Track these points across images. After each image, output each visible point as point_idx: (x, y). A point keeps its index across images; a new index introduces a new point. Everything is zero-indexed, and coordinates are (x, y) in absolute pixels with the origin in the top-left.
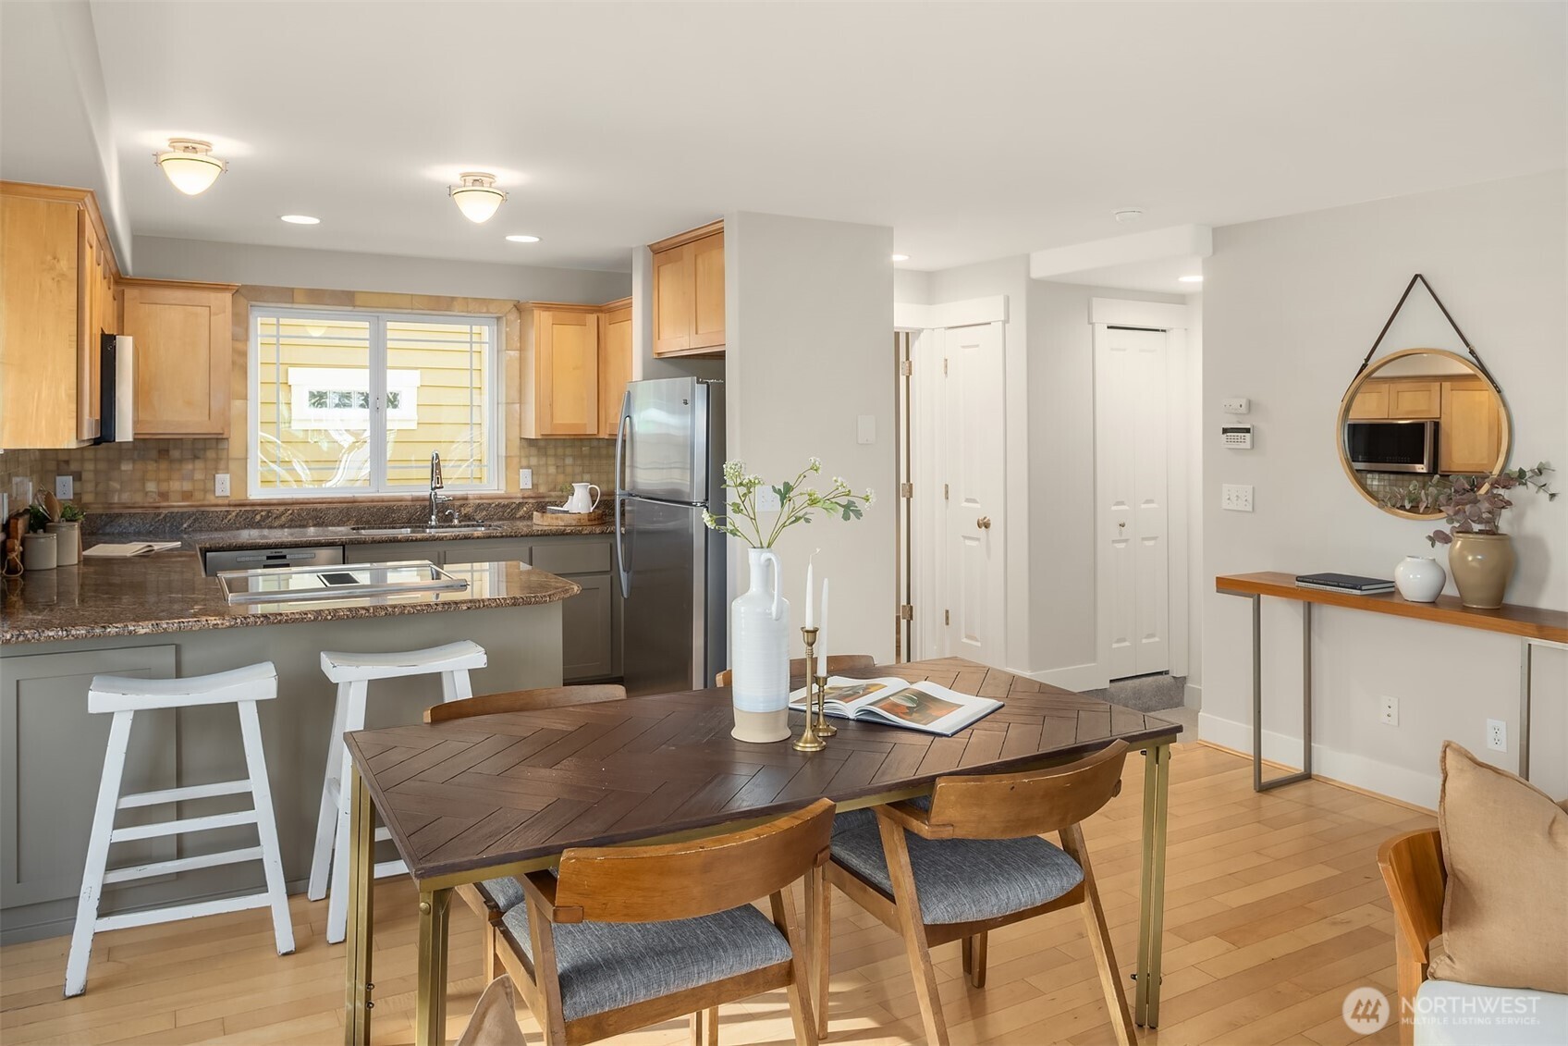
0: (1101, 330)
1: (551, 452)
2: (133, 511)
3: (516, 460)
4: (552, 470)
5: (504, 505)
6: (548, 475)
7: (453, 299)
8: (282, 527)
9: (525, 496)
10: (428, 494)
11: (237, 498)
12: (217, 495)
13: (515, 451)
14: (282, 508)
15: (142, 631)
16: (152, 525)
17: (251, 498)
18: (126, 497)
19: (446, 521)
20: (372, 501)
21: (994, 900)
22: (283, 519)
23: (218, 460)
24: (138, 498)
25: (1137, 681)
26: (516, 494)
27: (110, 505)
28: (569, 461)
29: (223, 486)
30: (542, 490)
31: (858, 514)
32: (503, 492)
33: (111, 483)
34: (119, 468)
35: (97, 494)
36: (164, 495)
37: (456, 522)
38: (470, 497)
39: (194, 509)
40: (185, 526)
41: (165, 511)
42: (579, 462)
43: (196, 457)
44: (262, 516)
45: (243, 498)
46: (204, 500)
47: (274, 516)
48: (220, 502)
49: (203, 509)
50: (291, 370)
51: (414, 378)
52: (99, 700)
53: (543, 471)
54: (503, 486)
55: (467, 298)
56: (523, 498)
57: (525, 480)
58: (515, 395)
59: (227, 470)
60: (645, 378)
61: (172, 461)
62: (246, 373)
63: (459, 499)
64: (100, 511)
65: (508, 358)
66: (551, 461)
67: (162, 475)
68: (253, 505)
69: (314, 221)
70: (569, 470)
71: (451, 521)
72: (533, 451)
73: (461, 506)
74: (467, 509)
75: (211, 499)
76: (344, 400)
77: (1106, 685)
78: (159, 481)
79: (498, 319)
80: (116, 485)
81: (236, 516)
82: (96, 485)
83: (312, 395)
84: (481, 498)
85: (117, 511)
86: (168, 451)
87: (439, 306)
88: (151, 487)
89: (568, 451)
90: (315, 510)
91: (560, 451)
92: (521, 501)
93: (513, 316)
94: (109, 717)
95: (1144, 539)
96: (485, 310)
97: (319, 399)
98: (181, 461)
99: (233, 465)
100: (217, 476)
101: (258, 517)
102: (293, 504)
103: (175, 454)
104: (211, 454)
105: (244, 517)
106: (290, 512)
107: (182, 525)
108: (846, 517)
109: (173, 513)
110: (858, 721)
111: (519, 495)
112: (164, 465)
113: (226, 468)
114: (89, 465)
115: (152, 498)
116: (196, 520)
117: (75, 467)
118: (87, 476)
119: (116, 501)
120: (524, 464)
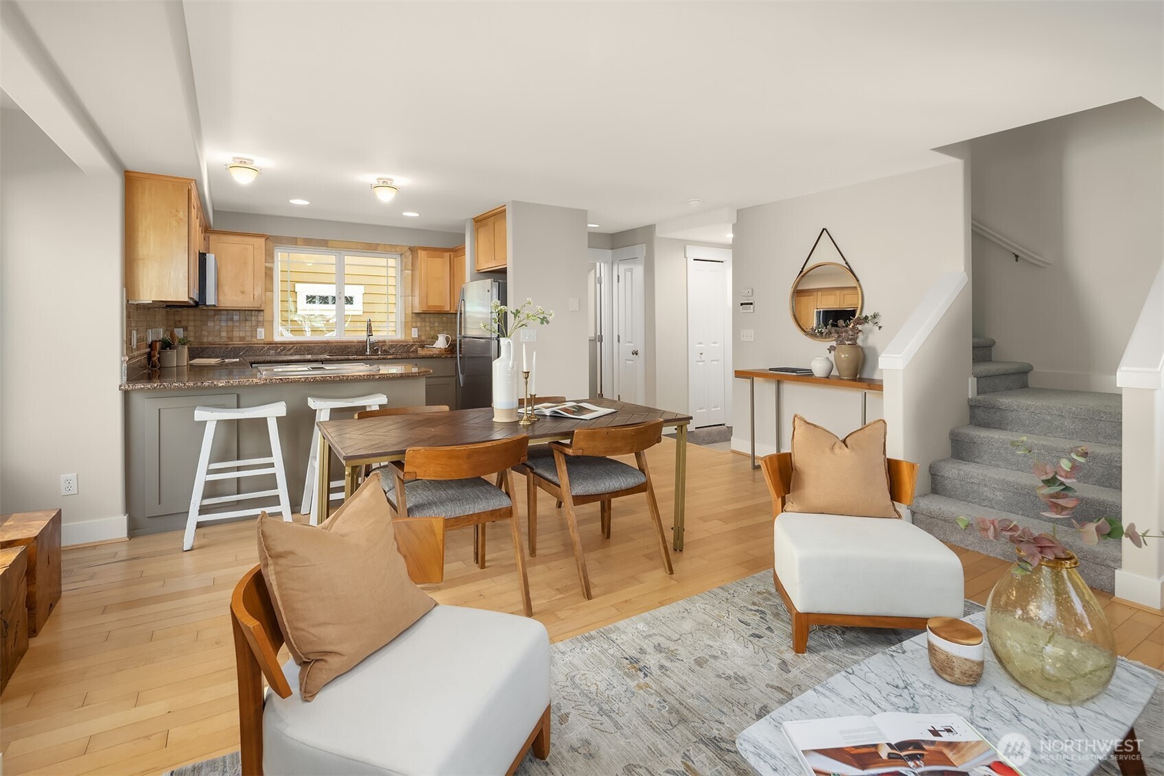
0: (690, 261)
1: (428, 320)
2: (214, 345)
3: (410, 323)
4: (428, 328)
5: (404, 345)
6: (426, 331)
7: (378, 244)
8: (291, 355)
9: (415, 340)
10: (366, 339)
11: (268, 340)
12: (258, 338)
13: (409, 319)
14: (291, 346)
15: (221, 385)
16: (223, 352)
17: (276, 340)
18: (210, 339)
19: (374, 352)
20: (337, 343)
21: (603, 485)
22: (292, 351)
23: (258, 321)
24: (217, 340)
25: (709, 428)
26: (410, 340)
27: (202, 343)
28: (436, 324)
29: (261, 334)
30: (423, 338)
31: (548, 322)
32: (403, 339)
33: (203, 332)
34: (207, 325)
35: (195, 337)
36: (230, 339)
37: (380, 354)
38: (387, 341)
39: (246, 346)
40: (242, 353)
41: (231, 346)
42: (441, 325)
43: (246, 320)
44: (281, 349)
45: (271, 340)
46: (251, 341)
47: (288, 349)
48: (259, 342)
49: (251, 345)
50: (297, 285)
51: (361, 289)
52: (200, 415)
53: (423, 329)
54: (403, 337)
55: (384, 244)
56: (414, 342)
57: (415, 333)
58: (409, 292)
59: (263, 326)
60: (471, 281)
61: (234, 322)
62: (272, 278)
63: (382, 343)
64: (197, 346)
65: (406, 274)
66: (428, 324)
67: (229, 328)
68: (277, 344)
69: (306, 203)
70: (436, 329)
71: (377, 352)
72: (419, 319)
74: (386, 348)
75: (254, 340)
76: (324, 300)
77: (694, 430)
78: (228, 331)
79: (401, 255)
80: (205, 333)
81: (268, 349)
82: (195, 332)
83: (308, 297)
84: (392, 342)
85: (205, 346)
86: (232, 316)
87: (371, 248)
88: (224, 334)
89: (436, 320)
90: (308, 346)
91: (432, 320)
92: (412, 343)
93: (408, 253)
94: (205, 423)
95: (712, 361)
96: (394, 250)
97: (311, 299)
98: (239, 322)
99: (266, 324)
100: (257, 329)
101: (279, 349)
102: (296, 343)
103: (236, 317)
104: (254, 318)
105: (273, 350)
106: (295, 347)
107: (240, 353)
108: (542, 323)
109: (234, 347)
110: (551, 416)
111: (412, 340)
112: (230, 323)
113: (263, 325)
114: (192, 323)
115: (224, 340)
116: (247, 351)
117: (184, 324)
118: (191, 328)
119: (205, 340)
120: (414, 325)
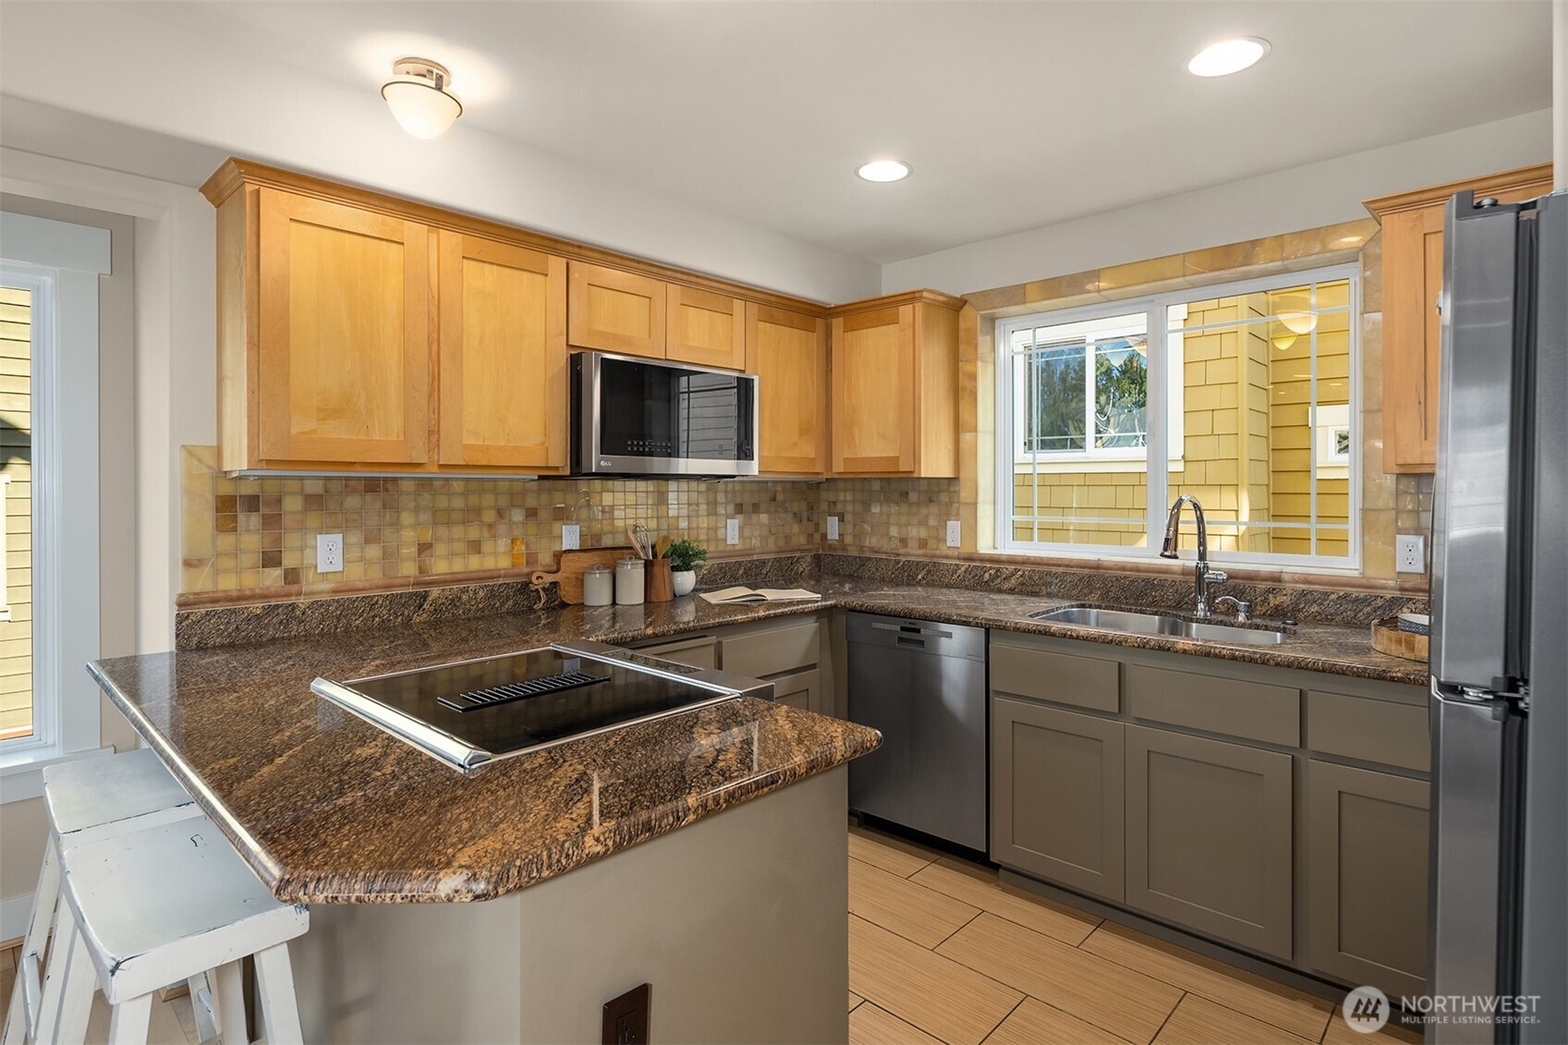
2: (879, 556)
3: (1389, 517)
5: (1357, 599)
7: (1254, 243)
9: (1407, 585)
10: (1194, 564)
11: (966, 550)
12: (948, 545)
13: (1386, 500)
14: (1012, 568)
16: (893, 573)
17: (981, 551)
18: (874, 541)
19: (1223, 616)
20: (1123, 569)
22: (1013, 581)
23: (951, 503)
24: (884, 543)
26: (1385, 579)
27: (861, 548)
29: (954, 534)
32: (1356, 574)
33: (865, 525)
34: (870, 511)
35: (855, 536)
36: (904, 541)
37: (1241, 618)
38: (1285, 577)
39: (927, 560)
40: (920, 577)
41: (904, 559)
43: (931, 501)
44: (990, 574)
45: (973, 551)
46: (937, 549)
47: (1004, 576)
48: (950, 553)
49: (936, 560)
55: (1281, 236)
56: (1402, 589)
57: (1408, 556)
59: (956, 517)
61: (911, 505)
62: (976, 399)
63: (1265, 580)
64: (856, 554)
65: (1368, 328)
67: (903, 520)
68: (982, 560)
69: (898, 167)
71: (1235, 616)
73: (1268, 591)
74: (1280, 599)
75: (944, 551)
78: (900, 526)
80: (868, 528)
81: (965, 572)
82: (855, 525)
84: (1307, 582)
85: (867, 555)
86: (907, 493)
88: (894, 531)
90: (1049, 573)
92: (1397, 594)
96: (1318, 247)
98: (919, 504)
99: (963, 511)
100: (948, 522)
101: (987, 575)
102: (1024, 563)
103: (913, 496)
104: (944, 497)
105: (973, 574)
106: (1020, 573)
107: (917, 575)
109: (909, 561)
111: (1391, 583)
112: (904, 508)
113: (958, 514)
114: (849, 508)
115: (895, 544)
116: (929, 572)
117: (839, 508)
118: (848, 517)
119: (867, 544)
120: (1406, 522)
